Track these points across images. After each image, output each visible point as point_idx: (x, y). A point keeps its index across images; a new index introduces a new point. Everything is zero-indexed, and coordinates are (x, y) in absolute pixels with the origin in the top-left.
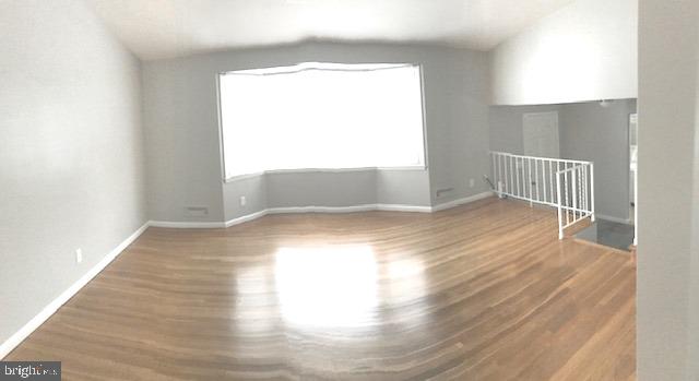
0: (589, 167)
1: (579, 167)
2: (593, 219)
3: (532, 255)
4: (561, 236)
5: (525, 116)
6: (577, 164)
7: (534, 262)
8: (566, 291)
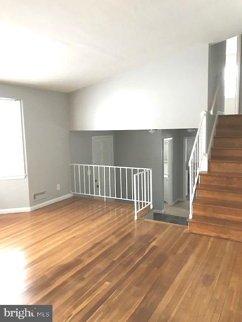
0: (149, 171)
1: (141, 173)
2: (151, 207)
3: (122, 230)
4: (136, 218)
5: (93, 138)
6: (140, 171)
7: (126, 234)
8: (155, 247)
